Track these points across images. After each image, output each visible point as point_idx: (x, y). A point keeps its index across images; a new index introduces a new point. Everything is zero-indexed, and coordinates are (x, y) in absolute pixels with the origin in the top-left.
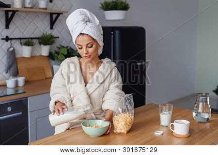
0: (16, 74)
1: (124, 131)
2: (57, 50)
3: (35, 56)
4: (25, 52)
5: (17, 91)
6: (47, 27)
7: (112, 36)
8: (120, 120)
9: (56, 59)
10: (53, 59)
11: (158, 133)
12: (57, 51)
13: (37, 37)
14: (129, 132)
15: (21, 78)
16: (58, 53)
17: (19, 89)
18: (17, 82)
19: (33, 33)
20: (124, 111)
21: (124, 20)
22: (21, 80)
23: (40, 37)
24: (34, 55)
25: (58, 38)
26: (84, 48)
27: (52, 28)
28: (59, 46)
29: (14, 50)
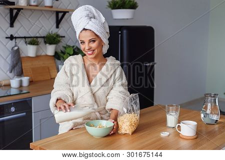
0: (21, 74)
1: (129, 131)
2: (63, 49)
3: (40, 56)
4: (30, 51)
5: (21, 91)
6: (53, 26)
7: (120, 35)
8: (125, 120)
9: (62, 58)
10: (59, 59)
11: (164, 134)
12: (63, 51)
13: (42, 36)
14: (134, 133)
15: (26, 78)
16: (63, 53)
17: (23, 89)
18: (21, 82)
19: (38, 32)
20: (129, 112)
21: (132, 19)
22: (25, 80)
23: (45, 36)
24: (39, 54)
25: (64, 37)
26: (87, 43)
27: (57, 27)
28: (65, 46)
29: (18, 49)
